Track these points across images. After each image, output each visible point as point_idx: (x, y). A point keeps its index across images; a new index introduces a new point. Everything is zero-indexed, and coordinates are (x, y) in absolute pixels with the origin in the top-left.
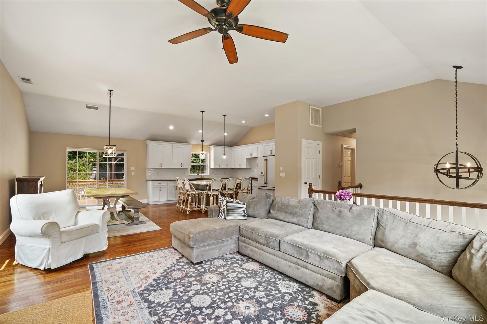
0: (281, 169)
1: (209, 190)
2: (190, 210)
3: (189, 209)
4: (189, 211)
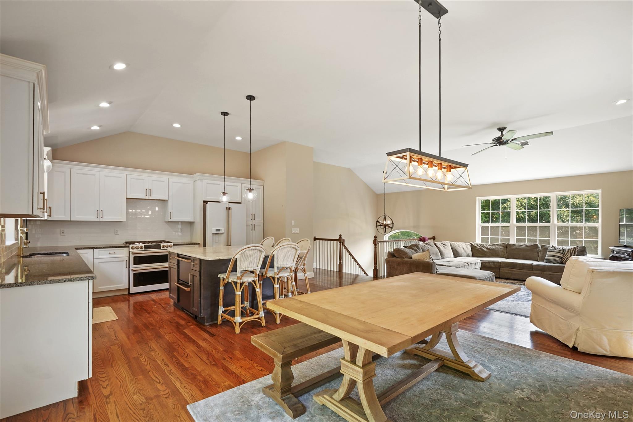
0: (293, 224)
1: (270, 268)
2: (243, 322)
3: (241, 321)
4: (240, 323)
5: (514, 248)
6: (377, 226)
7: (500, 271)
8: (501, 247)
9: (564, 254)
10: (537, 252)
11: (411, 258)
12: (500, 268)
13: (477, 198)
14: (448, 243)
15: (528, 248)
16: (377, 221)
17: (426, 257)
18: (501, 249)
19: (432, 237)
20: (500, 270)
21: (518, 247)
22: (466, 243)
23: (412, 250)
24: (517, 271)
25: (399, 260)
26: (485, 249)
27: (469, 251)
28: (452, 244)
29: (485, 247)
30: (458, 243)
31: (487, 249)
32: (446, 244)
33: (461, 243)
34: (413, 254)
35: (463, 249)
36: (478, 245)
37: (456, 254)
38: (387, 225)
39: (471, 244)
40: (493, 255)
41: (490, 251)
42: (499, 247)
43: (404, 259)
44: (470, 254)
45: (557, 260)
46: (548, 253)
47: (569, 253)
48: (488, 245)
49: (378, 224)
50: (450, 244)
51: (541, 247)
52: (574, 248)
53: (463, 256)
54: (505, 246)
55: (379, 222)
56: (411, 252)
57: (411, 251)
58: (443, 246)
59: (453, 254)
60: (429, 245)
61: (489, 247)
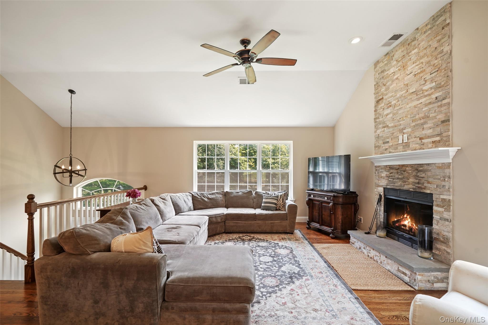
5: (232, 196)
6: (55, 173)
7: (225, 225)
8: (221, 196)
9: (278, 200)
10: (252, 200)
11: (108, 249)
12: (225, 221)
13: (194, 141)
14: (167, 196)
15: (245, 195)
16: (56, 166)
17: (145, 244)
18: (220, 197)
19: (143, 187)
20: (225, 223)
21: (236, 195)
22: (186, 193)
23: (112, 226)
24: (242, 223)
25: (74, 260)
26: (206, 199)
27: (190, 204)
28: (172, 196)
29: (206, 196)
30: (178, 194)
31: (208, 198)
32: (167, 198)
33: (181, 194)
34: (114, 235)
35: (185, 201)
36: (198, 195)
37: (178, 210)
38: (74, 172)
39: (191, 195)
40: (214, 206)
41: (211, 201)
42: (219, 195)
43: (89, 257)
44: (191, 207)
45: (274, 207)
46: (264, 200)
47: (281, 199)
48: (208, 194)
49: (58, 170)
50: (170, 198)
51: (255, 194)
52: (285, 193)
53: (185, 211)
54: (223, 194)
55: (60, 167)
56: (108, 231)
57: (110, 229)
58: (163, 202)
59: (175, 210)
60: (144, 204)
61: (210, 196)
